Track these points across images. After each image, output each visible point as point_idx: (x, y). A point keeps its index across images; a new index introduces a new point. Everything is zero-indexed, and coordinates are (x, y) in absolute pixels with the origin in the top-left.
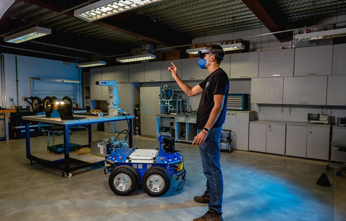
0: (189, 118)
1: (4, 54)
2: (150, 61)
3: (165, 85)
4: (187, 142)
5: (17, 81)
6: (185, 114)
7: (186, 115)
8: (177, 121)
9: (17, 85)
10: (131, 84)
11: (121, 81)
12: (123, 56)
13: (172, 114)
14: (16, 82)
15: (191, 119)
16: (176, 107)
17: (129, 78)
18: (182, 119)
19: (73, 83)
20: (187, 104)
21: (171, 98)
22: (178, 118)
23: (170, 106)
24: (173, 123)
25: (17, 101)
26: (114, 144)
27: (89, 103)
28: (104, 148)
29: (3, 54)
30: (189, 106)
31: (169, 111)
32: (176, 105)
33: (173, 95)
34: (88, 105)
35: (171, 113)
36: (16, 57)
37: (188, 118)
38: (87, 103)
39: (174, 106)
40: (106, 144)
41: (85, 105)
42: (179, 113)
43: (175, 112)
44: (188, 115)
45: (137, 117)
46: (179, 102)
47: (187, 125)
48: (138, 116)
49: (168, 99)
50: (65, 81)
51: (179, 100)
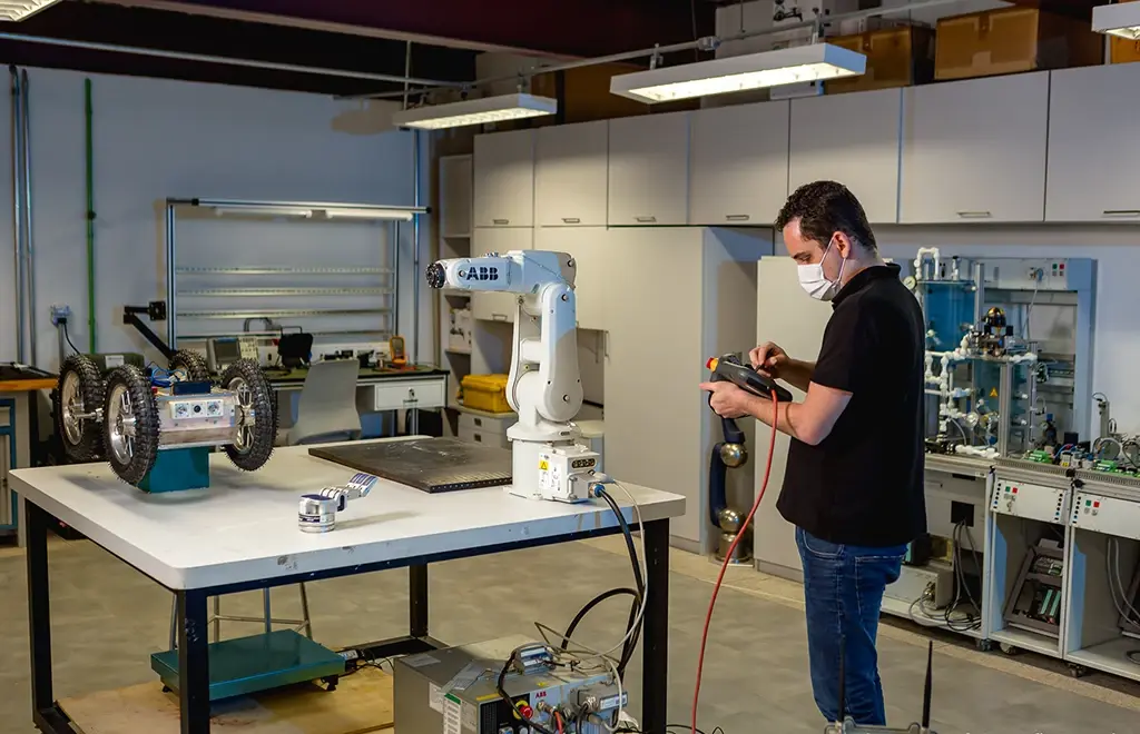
0: (1094, 499)
1: (27, 68)
2: (828, 86)
3: (922, 250)
4: (1066, 662)
5: (91, 215)
6: (1057, 461)
7: (1070, 473)
8: (1002, 508)
9: (91, 235)
10: (704, 232)
11: (645, 214)
12: (653, 62)
13: (964, 455)
14: (83, 223)
15: (1104, 502)
16: (993, 405)
17: (689, 198)
18: (1037, 500)
19: (385, 222)
20: (1078, 382)
21: (963, 343)
22: (1012, 485)
23: (955, 393)
24: (971, 507)
25: (88, 327)
26: (534, 701)
27: (466, 335)
28: (463, 728)
29: (24, 72)
30: (1095, 404)
31: (943, 427)
32: (994, 393)
33: (977, 318)
34: (459, 345)
35: (959, 448)
36: (88, 83)
37: (1085, 498)
38: (453, 332)
39: (981, 394)
40: (474, 703)
41: (445, 346)
42: (1016, 447)
43: (988, 436)
44: (1087, 475)
45: (731, 443)
46: (1016, 368)
47: (1070, 539)
48: (740, 440)
49: (943, 350)
50: (331, 213)
51: (1017, 358)
